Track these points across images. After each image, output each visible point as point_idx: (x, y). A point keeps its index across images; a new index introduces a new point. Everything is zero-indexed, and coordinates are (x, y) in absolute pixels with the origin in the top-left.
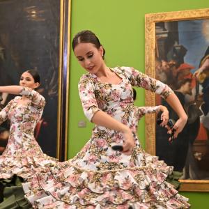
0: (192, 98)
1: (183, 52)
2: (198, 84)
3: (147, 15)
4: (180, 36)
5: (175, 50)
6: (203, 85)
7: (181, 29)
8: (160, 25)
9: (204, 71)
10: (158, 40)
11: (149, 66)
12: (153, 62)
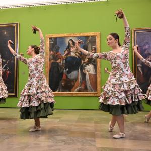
0: (61, 64)
1: (59, 48)
2: (63, 59)
3: (46, 35)
4: (58, 43)
5: (56, 48)
6: (65, 60)
7: (58, 40)
8: (51, 39)
9: (66, 55)
10: (50, 44)
11: (47, 53)
12: (48, 52)
